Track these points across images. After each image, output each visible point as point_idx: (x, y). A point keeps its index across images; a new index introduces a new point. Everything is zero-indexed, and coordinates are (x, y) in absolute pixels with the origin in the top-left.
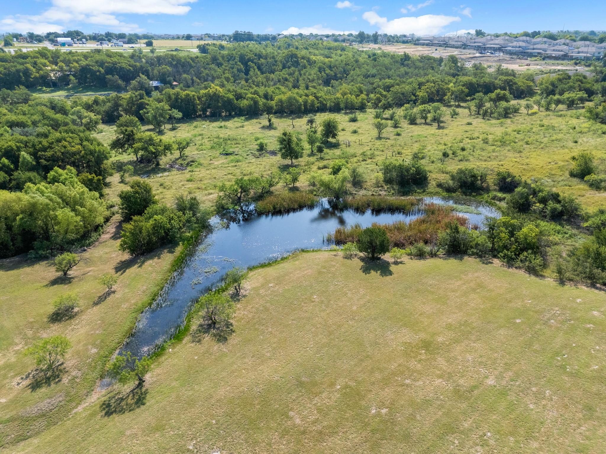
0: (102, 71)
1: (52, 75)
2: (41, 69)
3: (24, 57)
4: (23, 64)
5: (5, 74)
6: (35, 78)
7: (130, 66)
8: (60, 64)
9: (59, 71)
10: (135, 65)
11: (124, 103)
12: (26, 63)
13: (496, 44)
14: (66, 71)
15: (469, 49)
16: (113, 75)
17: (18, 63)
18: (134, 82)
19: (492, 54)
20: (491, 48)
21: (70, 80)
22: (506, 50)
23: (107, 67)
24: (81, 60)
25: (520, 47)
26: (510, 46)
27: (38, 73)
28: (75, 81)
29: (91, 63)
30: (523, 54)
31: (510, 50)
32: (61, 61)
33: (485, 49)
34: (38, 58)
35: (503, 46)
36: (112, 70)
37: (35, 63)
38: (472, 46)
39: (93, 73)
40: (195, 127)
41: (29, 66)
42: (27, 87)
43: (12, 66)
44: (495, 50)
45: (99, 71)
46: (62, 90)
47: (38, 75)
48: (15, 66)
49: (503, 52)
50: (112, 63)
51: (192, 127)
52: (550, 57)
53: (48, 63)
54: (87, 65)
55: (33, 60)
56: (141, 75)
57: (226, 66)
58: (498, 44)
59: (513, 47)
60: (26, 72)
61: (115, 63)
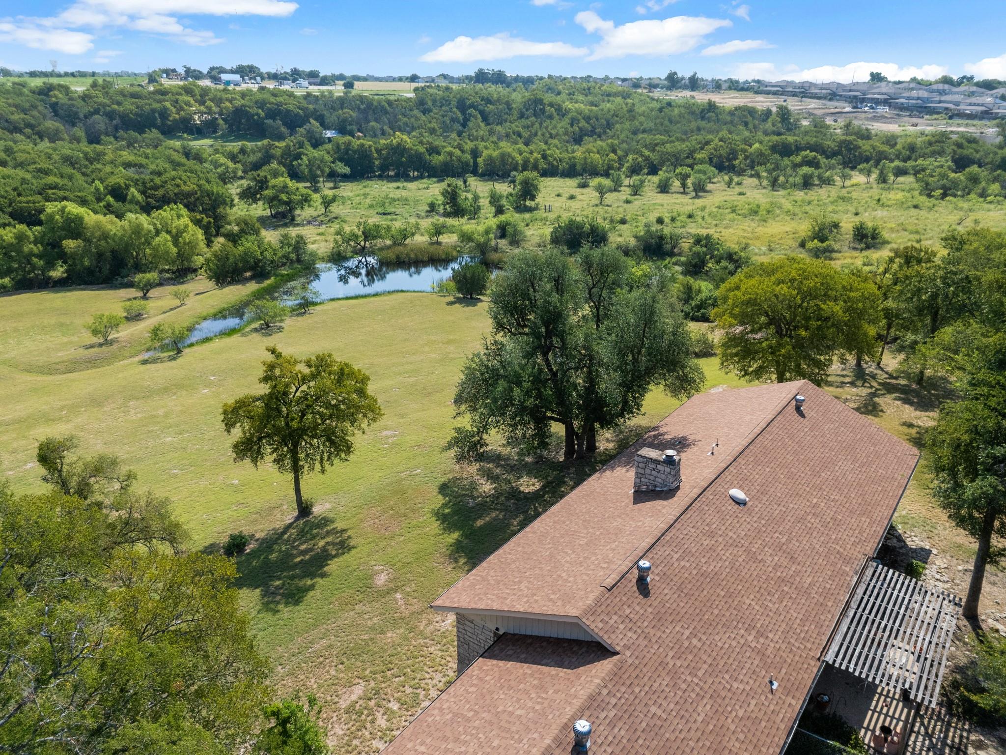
0: (262, 114)
1: (196, 117)
2: (182, 109)
3: (164, 93)
4: (160, 102)
5: (136, 114)
6: (175, 120)
7: (299, 108)
8: (209, 103)
9: (205, 113)
10: (307, 108)
11: (278, 152)
12: (164, 100)
13: (882, 94)
14: (215, 113)
15: (838, 100)
16: (274, 120)
17: (154, 100)
18: (301, 129)
19: (873, 108)
20: (872, 99)
21: (218, 125)
22: (897, 103)
23: (270, 109)
24: (235, 99)
25: (918, 98)
26: (903, 97)
27: (178, 114)
28: (224, 126)
29: (248, 104)
30: (920, 109)
31: (902, 104)
32: (210, 99)
33: (863, 100)
34: (181, 95)
35: (893, 96)
36: (273, 114)
37: (177, 102)
38: (845, 96)
39: (249, 116)
40: (365, 187)
41: (168, 104)
42: (163, 133)
43: (146, 104)
44: (878, 102)
45: (258, 114)
46: (207, 138)
47: (177, 116)
48: (150, 104)
49: (890, 106)
50: (276, 104)
51: (360, 187)
52: (961, 115)
53: (193, 102)
54: (243, 105)
55: (173, 98)
56: (312, 121)
57: (436, 114)
58: (885, 94)
59: (908, 98)
60: (164, 114)
61: (279, 104)
